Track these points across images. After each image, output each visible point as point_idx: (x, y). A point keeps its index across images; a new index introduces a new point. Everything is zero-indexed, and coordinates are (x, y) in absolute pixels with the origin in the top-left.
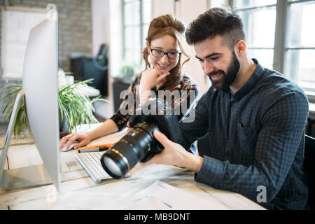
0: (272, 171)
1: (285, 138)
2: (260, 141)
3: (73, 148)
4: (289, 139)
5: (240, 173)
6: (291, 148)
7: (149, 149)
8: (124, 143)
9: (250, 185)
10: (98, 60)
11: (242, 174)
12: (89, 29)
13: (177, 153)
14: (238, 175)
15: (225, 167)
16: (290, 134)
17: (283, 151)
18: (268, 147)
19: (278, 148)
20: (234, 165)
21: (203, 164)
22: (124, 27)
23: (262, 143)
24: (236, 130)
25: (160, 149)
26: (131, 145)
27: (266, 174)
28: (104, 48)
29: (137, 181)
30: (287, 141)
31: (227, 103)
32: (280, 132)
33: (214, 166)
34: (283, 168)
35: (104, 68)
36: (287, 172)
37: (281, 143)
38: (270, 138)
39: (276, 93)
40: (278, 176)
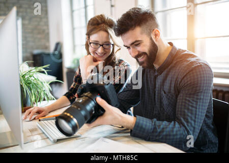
0: (189, 125)
1: (197, 99)
2: (179, 102)
3: (35, 119)
4: (200, 99)
5: (165, 127)
6: (202, 106)
7: (94, 112)
8: (74, 108)
9: (174, 135)
10: (54, 54)
11: (166, 128)
12: (47, 31)
13: (116, 115)
14: (163, 128)
15: (153, 124)
16: (201, 95)
17: (196, 108)
18: (185, 106)
19: (192, 106)
20: (161, 122)
21: (136, 122)
22: (73, 29)
23: (180, 104)
24: (161, 96)
25: (102, 112)
26: (79, 109)
27: (185, 127)
28: (58, 46)
29: (86, 139)
30: (199, 101)
31: (153, 77)
32: (194, 94)
33: (145, 123)
34: (198, 122)
35: (60, 61)
36: (201, 125)
37: (195, 103)
38: (186, 100)
39: (187, 65)
40: (194, 128)
